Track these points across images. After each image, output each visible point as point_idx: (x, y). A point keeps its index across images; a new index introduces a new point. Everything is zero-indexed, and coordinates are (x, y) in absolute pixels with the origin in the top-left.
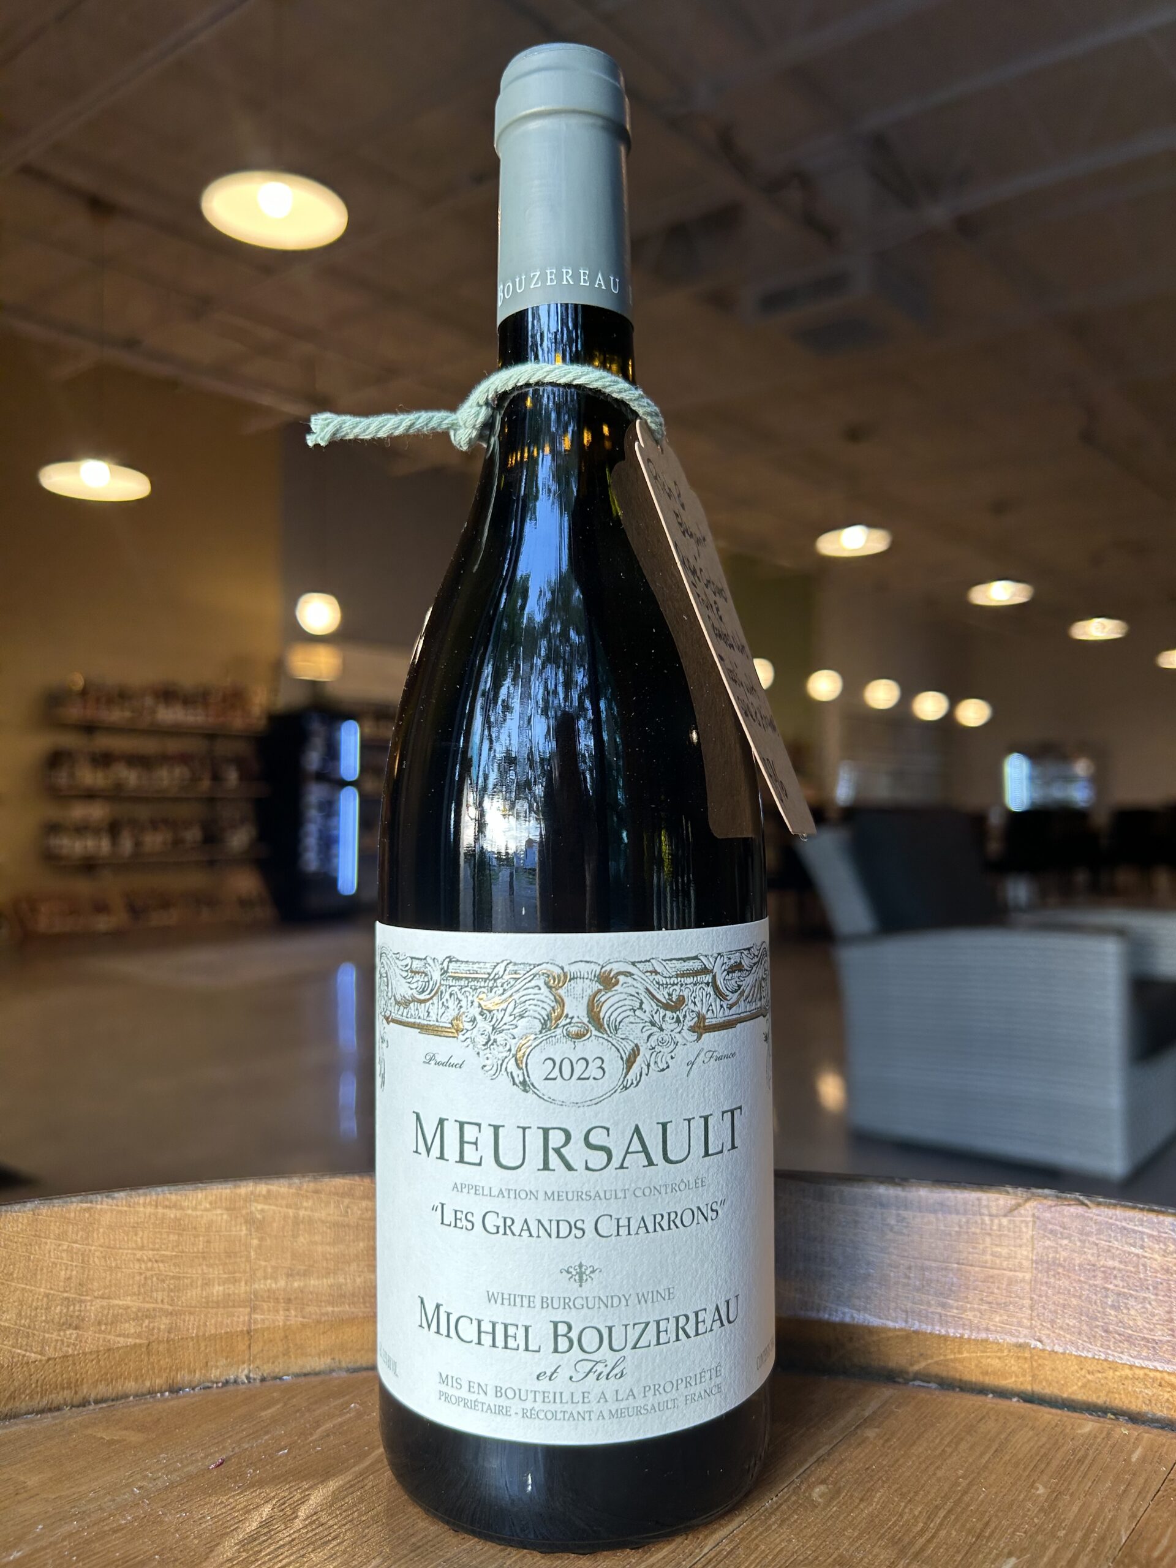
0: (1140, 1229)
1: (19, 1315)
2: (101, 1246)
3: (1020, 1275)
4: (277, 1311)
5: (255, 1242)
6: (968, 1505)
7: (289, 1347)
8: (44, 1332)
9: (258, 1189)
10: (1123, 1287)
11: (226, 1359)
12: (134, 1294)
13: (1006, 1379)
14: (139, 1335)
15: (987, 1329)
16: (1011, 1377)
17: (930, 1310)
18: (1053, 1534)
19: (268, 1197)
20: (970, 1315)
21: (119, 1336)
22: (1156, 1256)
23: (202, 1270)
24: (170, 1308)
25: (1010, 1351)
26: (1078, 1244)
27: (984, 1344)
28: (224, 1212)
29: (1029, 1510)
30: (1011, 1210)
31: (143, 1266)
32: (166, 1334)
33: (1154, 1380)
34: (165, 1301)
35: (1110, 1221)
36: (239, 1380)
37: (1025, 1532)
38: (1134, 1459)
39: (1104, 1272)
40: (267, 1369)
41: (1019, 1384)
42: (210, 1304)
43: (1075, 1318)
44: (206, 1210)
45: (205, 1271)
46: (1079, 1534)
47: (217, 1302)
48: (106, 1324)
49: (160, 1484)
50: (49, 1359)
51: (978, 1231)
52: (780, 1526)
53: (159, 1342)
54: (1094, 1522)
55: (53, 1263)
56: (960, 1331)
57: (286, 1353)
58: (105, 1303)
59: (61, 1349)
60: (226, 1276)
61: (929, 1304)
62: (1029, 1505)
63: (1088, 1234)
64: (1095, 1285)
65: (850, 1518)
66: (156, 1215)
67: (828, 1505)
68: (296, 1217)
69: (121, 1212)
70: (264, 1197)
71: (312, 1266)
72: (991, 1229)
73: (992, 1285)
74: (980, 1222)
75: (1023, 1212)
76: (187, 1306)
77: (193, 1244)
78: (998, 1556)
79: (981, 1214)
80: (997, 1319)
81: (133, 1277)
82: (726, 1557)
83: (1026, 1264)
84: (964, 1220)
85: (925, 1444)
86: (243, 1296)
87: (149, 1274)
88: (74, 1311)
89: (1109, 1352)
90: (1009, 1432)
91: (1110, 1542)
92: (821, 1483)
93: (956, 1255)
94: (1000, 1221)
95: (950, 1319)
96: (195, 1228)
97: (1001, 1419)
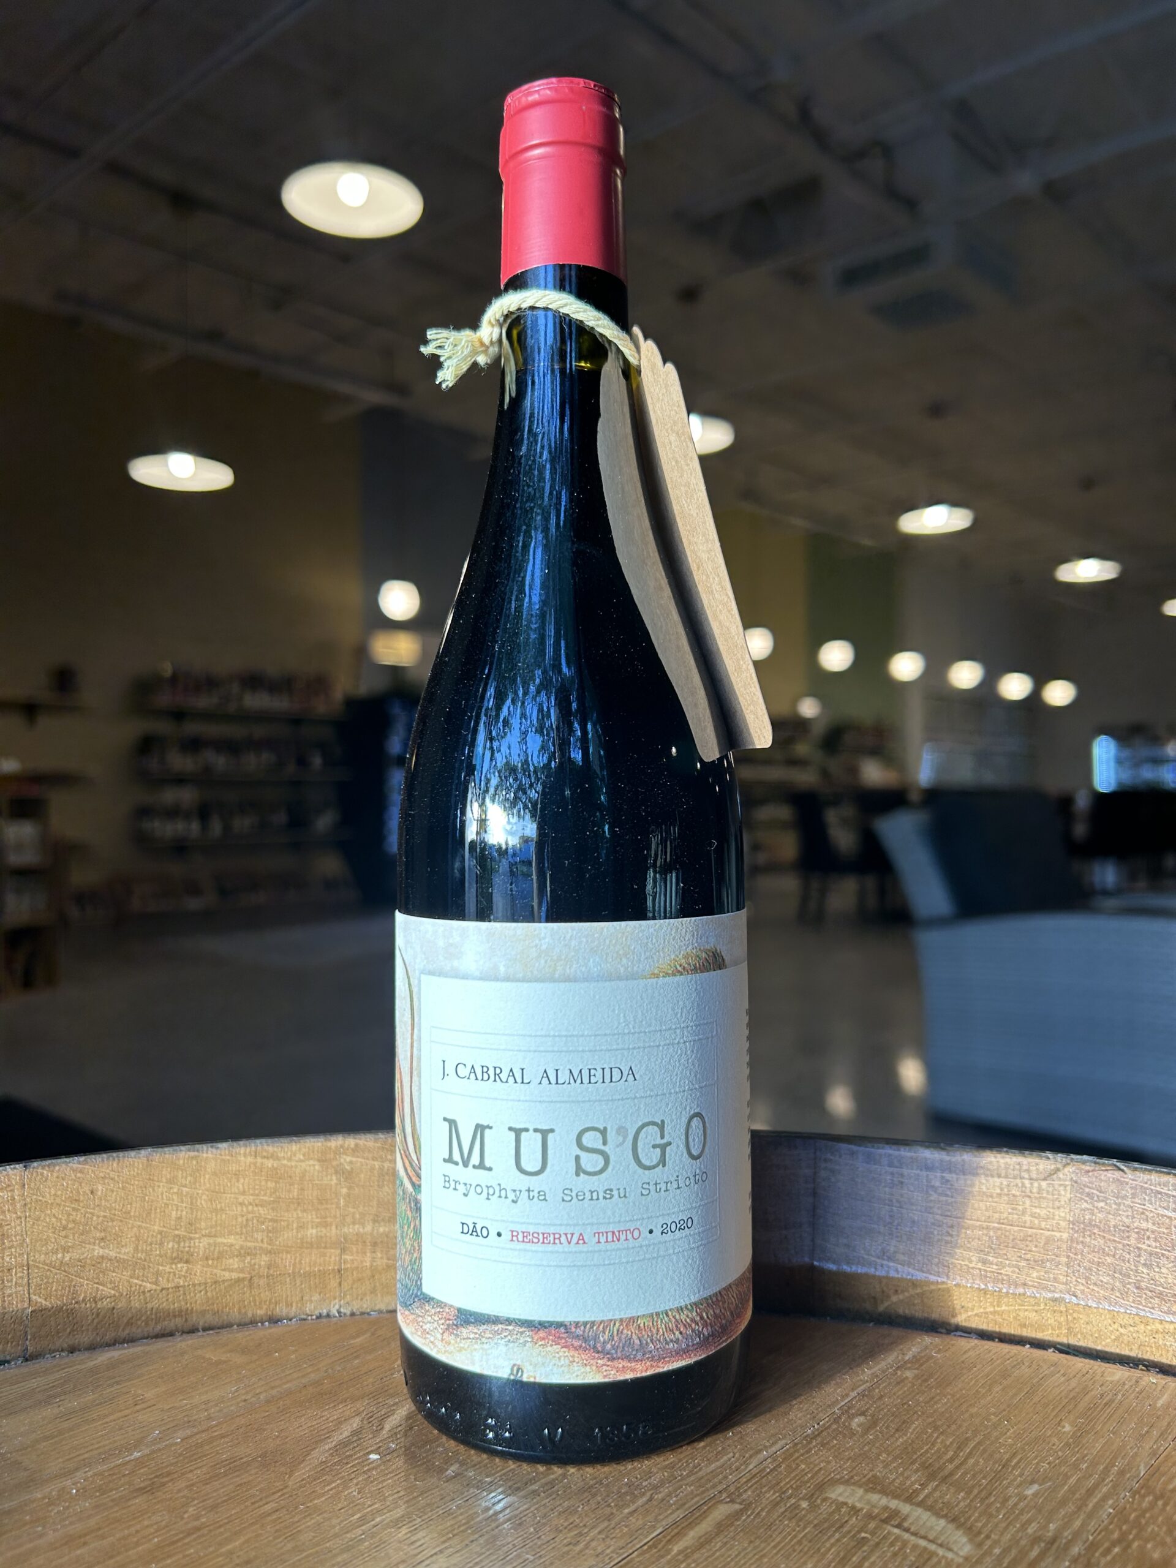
1: (136, 1249)
2: (207, 1190)
3: (1058, 1235)
4: (365, 1253)
5: (344, 1191)
6: (997, 1438)
7: (375, 1286)
8: (158, 1265)
9: (347, 1142)
10: (1156, 1247)
11: (320, 1294)
12: (237, 1234)
13: (1043, 1331)
14: (242, 1271)
15: (1025, 1284)
16: (1048, 1330)
17: (971, 1265)
18: (1076, 1466)
19: (355, 1150)
20: (1007, 1271)
21: (225, 1270)
23: (297, 1214)
24: (269, 1247)
25: (1046, 1304)
26: (1114, 1206)
27: (1022, 1297)
28: (316, 1163)
29: (1054, 1445)
30: (1051, 1175)
31: (245, 1209)
32: (266, 1270)
34: (265, 1240)
35: (1146, 1186)
36: (331, 1314)
37: (1048, 1464)
38: (1160, 1403)
39: (1137, 1233)
40: (356, 1306)
41: (1054, 1335)
42: (305, 1245)
43: (1109, 1275)
44: (300, 1160)
45: (300, 1215)
46: (1101, 1467)
47: (311, 1243)
48: (213, 1259)
50: (163, 1289)
51: (1018, 1193)
52: (820, 1449)
53: (260, 1277)
54: (1115, 1458)
55: (166, 1204)
56: (1000, 1286)
57: (373, 1292)
58: (211, 1241)
59: (173, 1280)
60: (318, 1220)
61: (970, 1261)
62: (1055, 1440)
63: (1125, 1197)
64: (1128, 1245)
65: (885, 1445)
66: (255, 1164)
67: (866, 1434)
68: (381, 1169)
69: (224, 1160)
70: (353, 1150)
72: (1031, 1192)
73: (1030, 1244)
74: (1020, 1185)
75: (1061, 1176)
76: (284, 1246)
77: (289, 1191)
78: (1022, 1483)
79: (1022, 1178)
80: (1035, 1274)
81: (236, 1219)
82: (768, 1473)
84: (1005, 1183)
85: (960, 1385)
86: (334, 1239)
87: (250, 1216)
88: (184, 1247)
90: (1040, 1377)
91: (1128, 1475)
92: (860, 1415)
93: (997, 1216)
94: (1039, 1185)
95: (988, 1274)
96: (291, 1177)
97: (1034, 1366)
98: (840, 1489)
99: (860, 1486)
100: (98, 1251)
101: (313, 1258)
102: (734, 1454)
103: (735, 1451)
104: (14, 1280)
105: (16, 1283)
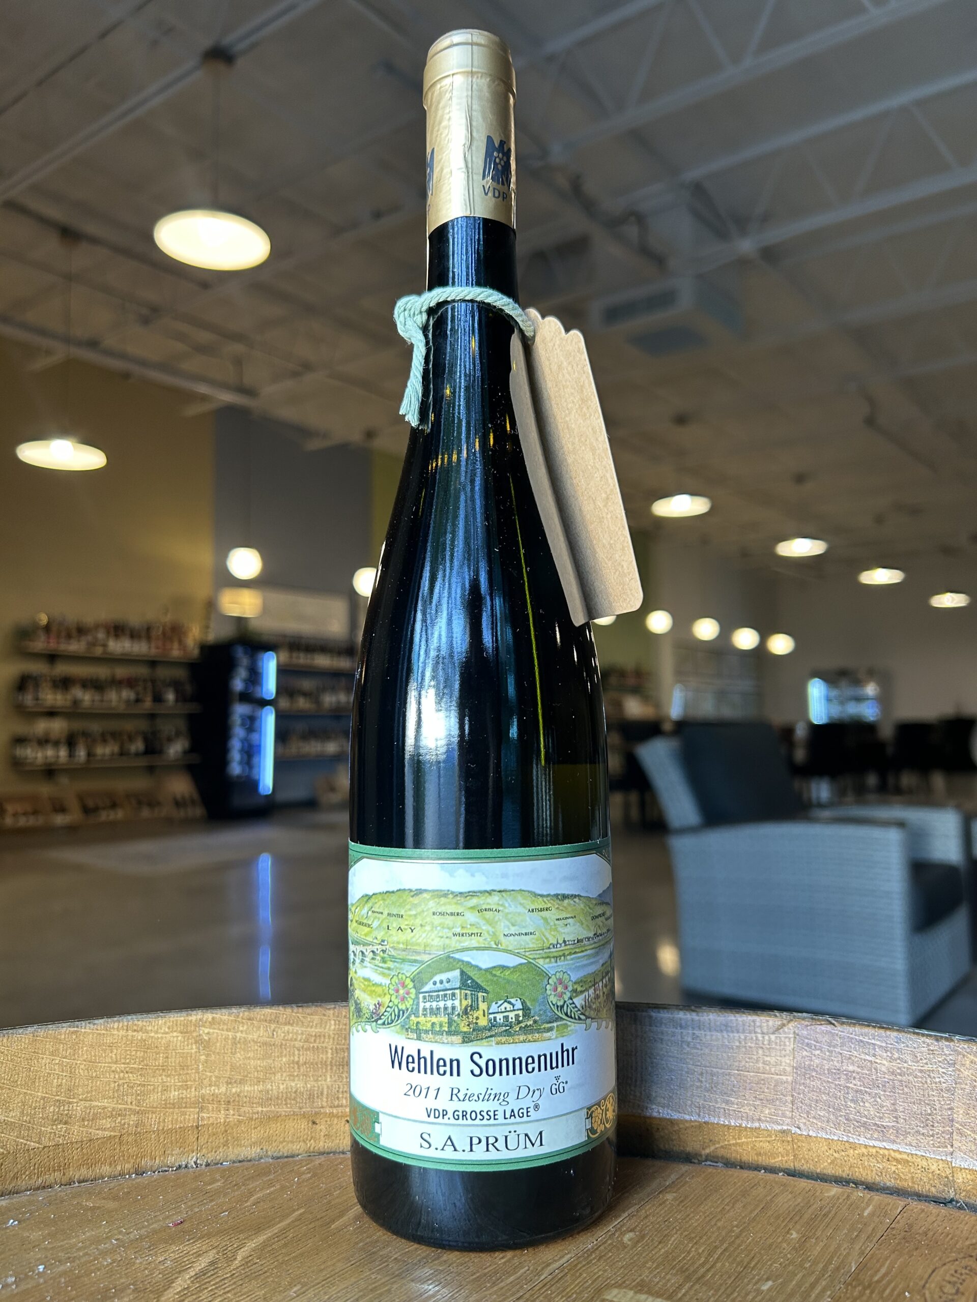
0: (873, 1041)
2: (85, 1061)
3: (784, 1078)
4: (220, 1111)
5: (203, 1058)
6: (739, 1246)
7: (228, 1140)
9: (205, 1016)
10: (861, 1086)
11: (180, 1149)
12: (110, 1098)
13: (775, 1158)
14: (114, 1129)
15: (759, 1120)
16: (778, 1157)
17: (717, 1106)
18: (801, 1265)
19: (213, 1022)
20: (746, 1109)
21: (97, 1130)
22: (885, 1062)
23: (162, 1079)
24: (138, 1108)
25: (776, 1136)
26: (827, 1053)
27: (757, 1131)
28: (179, 1034)
29: (784, 1249)
30: (778, 1029)
31: (117, 1076)
32: (134, 1128)
33: (884, 1156)
34: (134, 1103)
35: (851, 1036)
36: (189, 1165)
37: (780, 1264)
38: (865, 1214)
39: (846, 1075)
40: (211, 1157)
41: (784, 1162)
42: (168, 1106)
43: (824, 1109)
44: (167, 1033)
45: (165, 1080)
46: (821, 1266)
47: (173, 1104)
48: (88, 1120)
49: (132, 1236)
50: (45, 1147)
51: (753, 1045)
52: (598, 1260)
53: (129, 1135)
54: (832, 1257)
55: (48, 1073)
56: (740, 1122)
57: (226, 1144)
58: (87, 1104)
59: (53, 1139)
60: (180, 1084)
61: (717, 1102)
62: (785, 1245)
63: (835, 1046)
64: (839, 1085)
65: (650, 1255)
66: (126, 1037)
67: (635, 1247)
68: (234, 1038)
69: (100, 1034)
70: (210, 1022)
71: (247, 1076)
72: (763, 1044)
73: (763, 1086)
74: (754, 1038)
75: (786, 1030)
76: (150, 1107)
77: (155, 1059)
78: (759, 1280)
79: (755, 1033)
80: (767, 1112)
81: (109, 1085)
82: (557, 1282)
83: (788, 1069)
84: (743, 1037)
85: (710, 1204)
86: (193, 1099)
87: (121, 1082)
88: (64, 1110)
89: (850, 1135)
90: (773, 1195)
91: (842, 1271)
92: (631, 1231)
93: (736, 1064)
94: (769, 1037)
95: (731, 1113)
96: (156, 1047)
97: (768, 1187)
98: (615, 1291)
99: (631, 1289)
101: (175, 1117)
102: (529, 1267)
103: (530, 1265)
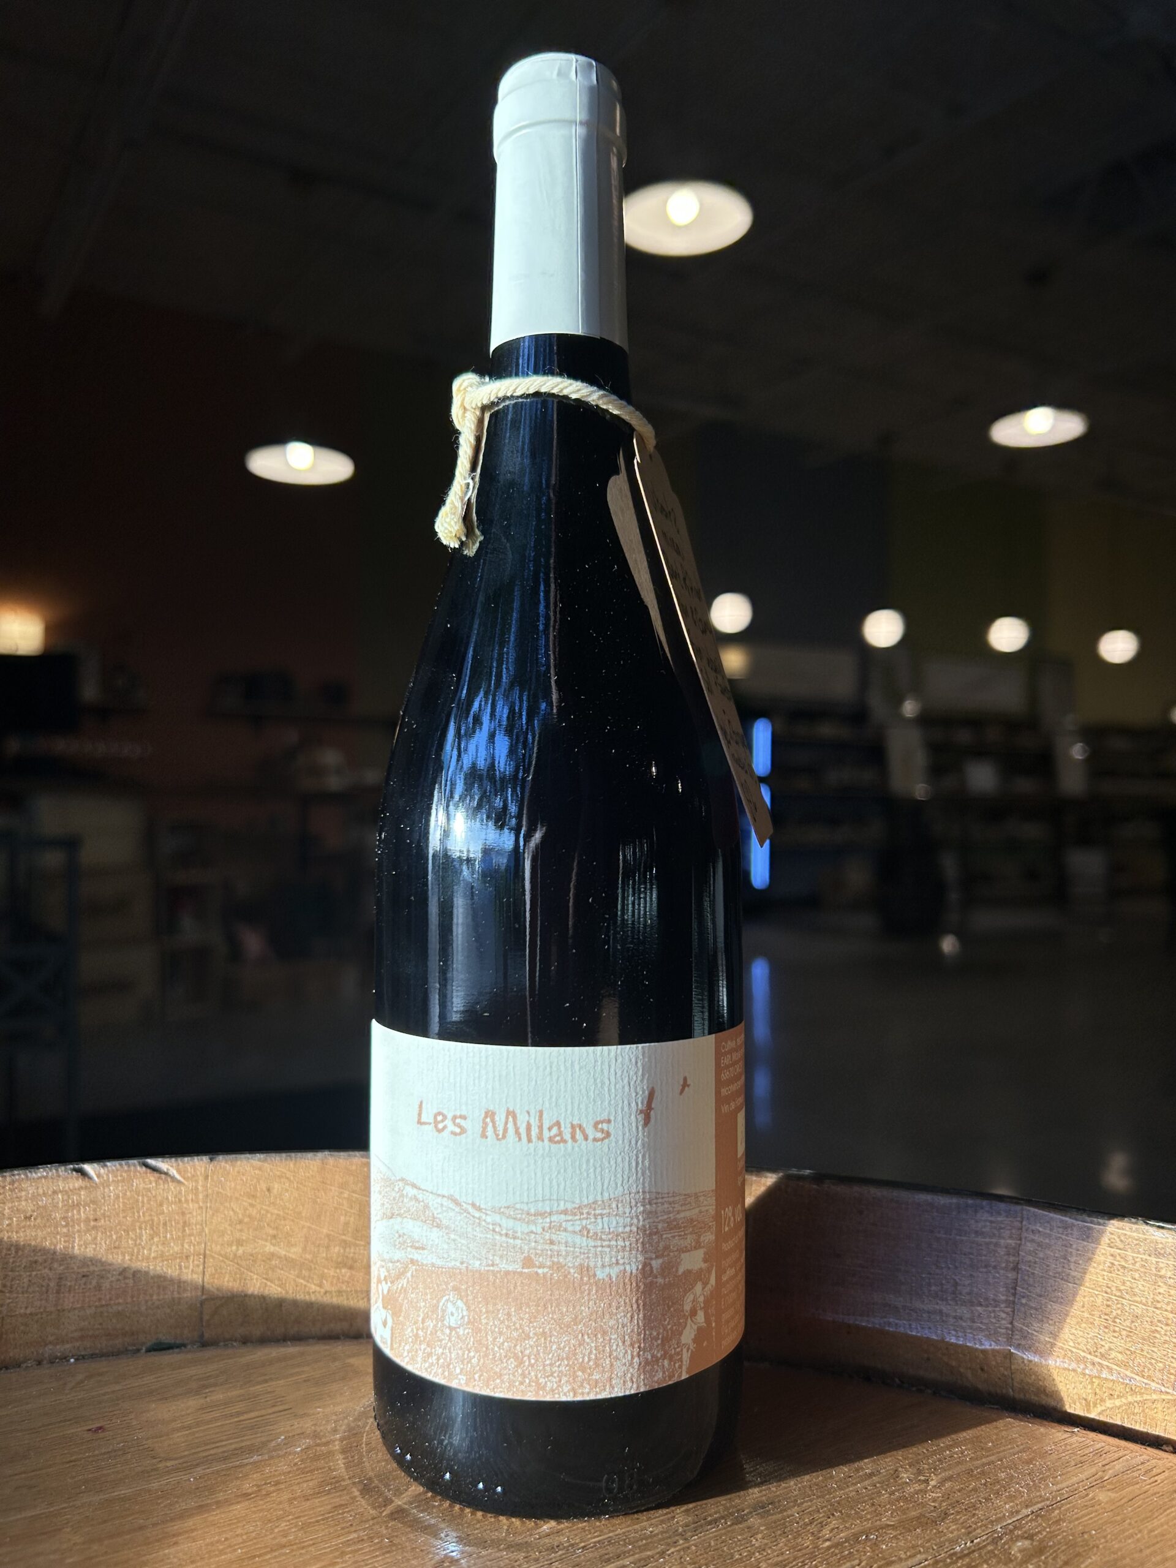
1: (304, 1249)
8: (324, 1267)
50: (326, 1293)
55: (335, 1208)
59: (336, 1284)
100: (269, 1248)
104: (191, 1267)
105: (192, 1271)
